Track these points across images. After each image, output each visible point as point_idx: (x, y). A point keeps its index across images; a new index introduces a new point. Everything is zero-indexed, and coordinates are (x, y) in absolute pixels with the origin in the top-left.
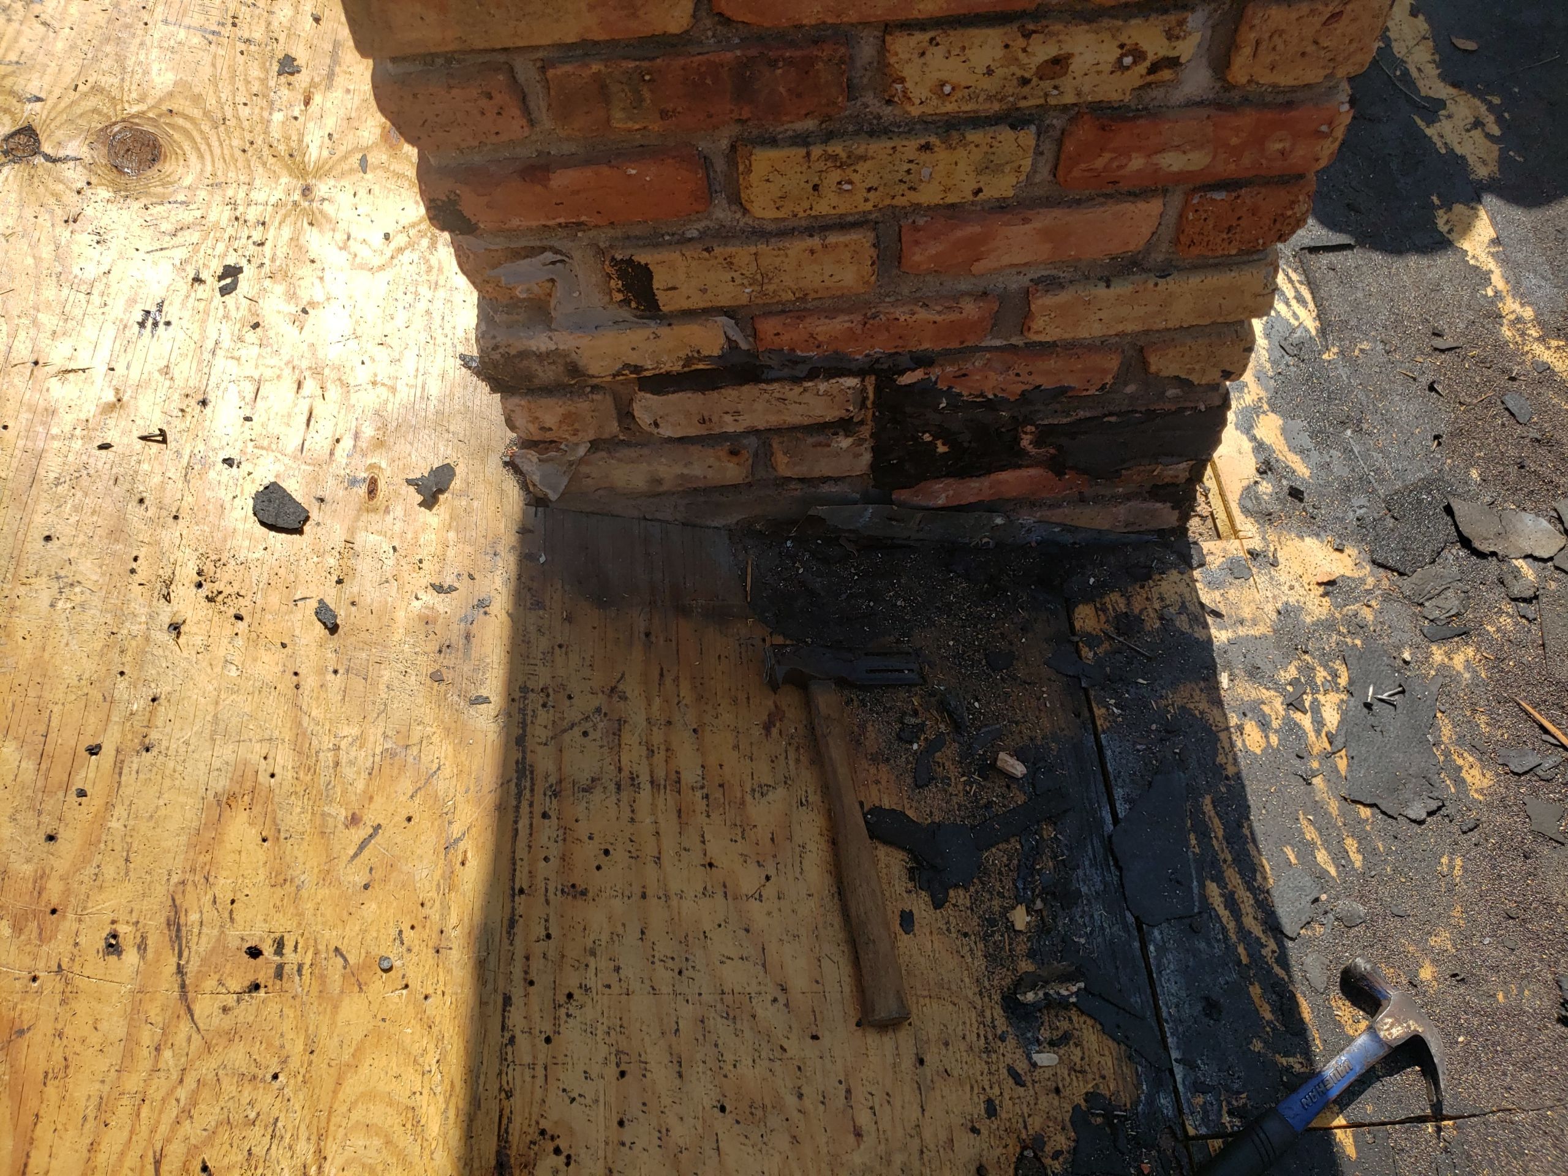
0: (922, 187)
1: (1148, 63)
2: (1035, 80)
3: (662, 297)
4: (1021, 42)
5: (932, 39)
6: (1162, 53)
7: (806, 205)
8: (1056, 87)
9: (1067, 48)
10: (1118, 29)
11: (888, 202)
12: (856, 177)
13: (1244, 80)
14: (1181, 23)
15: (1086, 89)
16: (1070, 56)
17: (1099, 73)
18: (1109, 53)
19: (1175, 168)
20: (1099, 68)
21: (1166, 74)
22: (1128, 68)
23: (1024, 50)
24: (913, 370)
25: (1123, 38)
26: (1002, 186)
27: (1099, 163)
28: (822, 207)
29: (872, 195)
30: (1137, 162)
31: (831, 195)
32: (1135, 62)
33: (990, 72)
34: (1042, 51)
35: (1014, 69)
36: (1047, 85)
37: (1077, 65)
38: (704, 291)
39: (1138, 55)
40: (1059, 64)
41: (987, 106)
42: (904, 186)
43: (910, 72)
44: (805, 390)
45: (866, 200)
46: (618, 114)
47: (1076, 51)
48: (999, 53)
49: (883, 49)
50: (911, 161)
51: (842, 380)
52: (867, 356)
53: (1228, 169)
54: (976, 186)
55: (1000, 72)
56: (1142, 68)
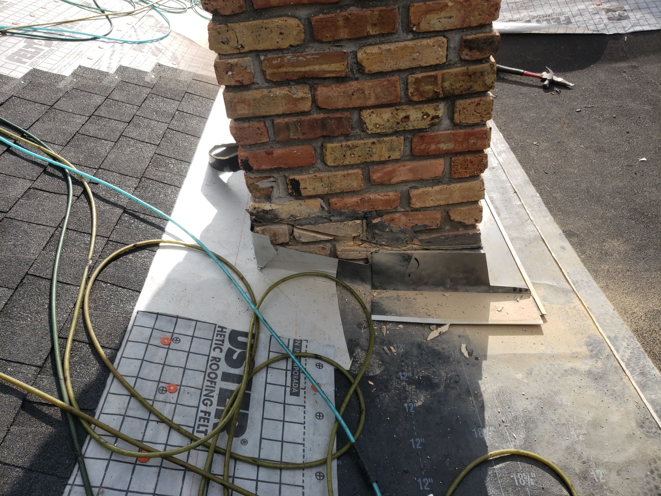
0: (373, 155)
1: (430, 117)
2: (401, 123)
3: (302, 191)
4: (396, 112)
5: (372, 112)
6: (434, 114)
7: (342, 161)
8: (407, 125)
9: (408, 114)
10: (421, 108)
11: (364, 160)
12: (355, 153)
13: (458, 122)
14: (438, 106)
15: (415, 125)
16: (409, 116)
17: (418, 120)
18: (420, 115)
19: (445, 148)
20: (418, 119)
21: (436, 120)
22: (425, 119)
23: (397, 114)
24: (377, 218)
25: (423, 110)
26: (396, 155)
27: (423, 147)
28: (346, 162)
29: (360, 158)
30: (433, 147)
31: (348, 158)
32: (427, 117)
33: (388, 120)
34: (402, 115)
35: (394, 120)
36: (404, 124)
37: (411, 118)
38: (314, 189)
39: (428, 115)
40: (407, 118)
41: (389, 130)
42: (368, 155)
43: (367, 121)
44: (345, 224)
45: (358, 160)
46: (292, 134)
47: (411, 114)
48: (390, 115)
49: (360, 115)
50: (370, 148)
51: (356, 221)
52: (363, 212)
53: (459, 148)
54: (389, 155)
55: (391, 121)
56: (429, 118)
